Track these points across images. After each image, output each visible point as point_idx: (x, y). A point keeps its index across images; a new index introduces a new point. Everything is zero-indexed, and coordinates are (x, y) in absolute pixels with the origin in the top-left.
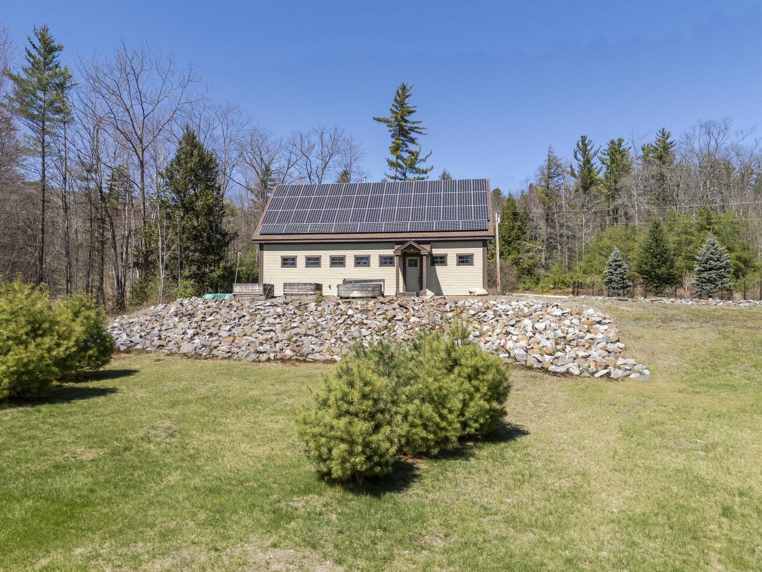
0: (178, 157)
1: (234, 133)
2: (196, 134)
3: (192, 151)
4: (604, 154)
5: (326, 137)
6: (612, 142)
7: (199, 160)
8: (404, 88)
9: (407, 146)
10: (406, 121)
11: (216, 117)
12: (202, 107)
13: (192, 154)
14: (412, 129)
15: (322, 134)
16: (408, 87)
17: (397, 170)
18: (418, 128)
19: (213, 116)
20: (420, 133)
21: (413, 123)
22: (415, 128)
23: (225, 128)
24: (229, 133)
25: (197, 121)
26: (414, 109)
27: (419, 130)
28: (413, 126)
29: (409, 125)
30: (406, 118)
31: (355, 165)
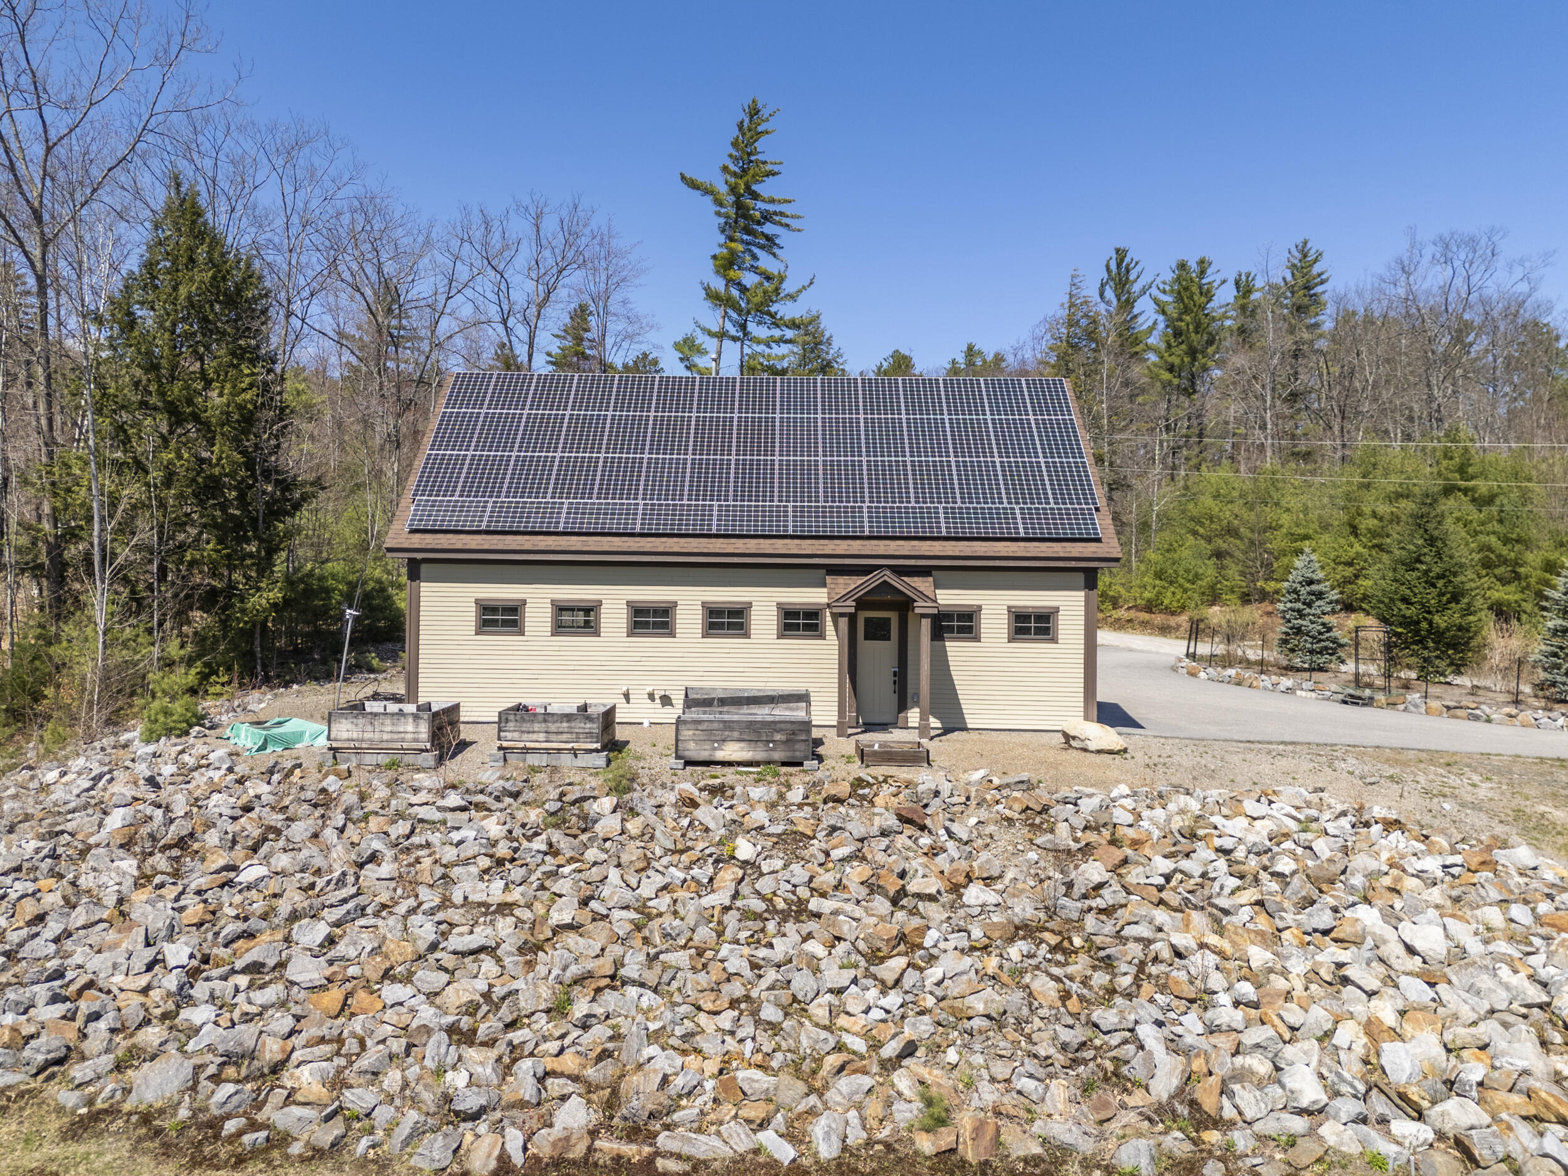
0: (150, 266)
1: (314, 204)
2: (203, 202)
3: (191, 250)
4: (1164, 292)
5: (550, 225)
6: (1182, 266)
7: (214, 278)
8: (754, 112)
9: (755, 257)
10: (755, 196)
11: (261, 154)
12: (222, 127)
13: (192, 260)
14: (767, 217)
15: (538, 217)
16: (765, 113)
17: (726, 315)
18: (782, 214)
19: (253, 153)
20: (787, 225)
21: (772, 201)
22: (775, 213)
23: (289, 189)
24: (300, 205)
25: (208, 163)
26: (776, 168)
27: (784, 220)
28: (771, 208)
29: (760, 205)
30: (754, 187)
31: (616, 297)
